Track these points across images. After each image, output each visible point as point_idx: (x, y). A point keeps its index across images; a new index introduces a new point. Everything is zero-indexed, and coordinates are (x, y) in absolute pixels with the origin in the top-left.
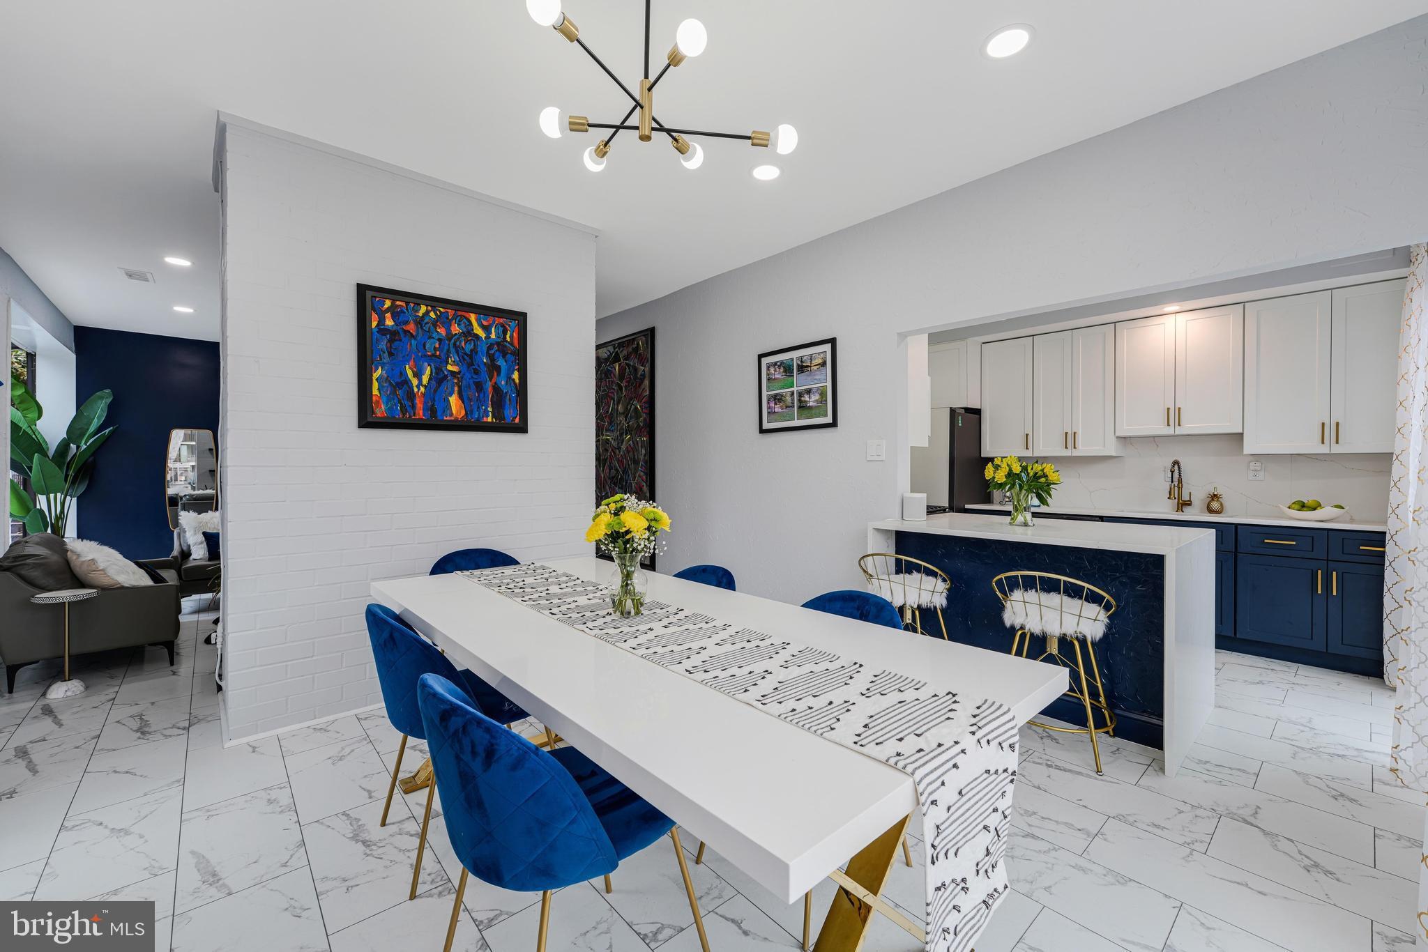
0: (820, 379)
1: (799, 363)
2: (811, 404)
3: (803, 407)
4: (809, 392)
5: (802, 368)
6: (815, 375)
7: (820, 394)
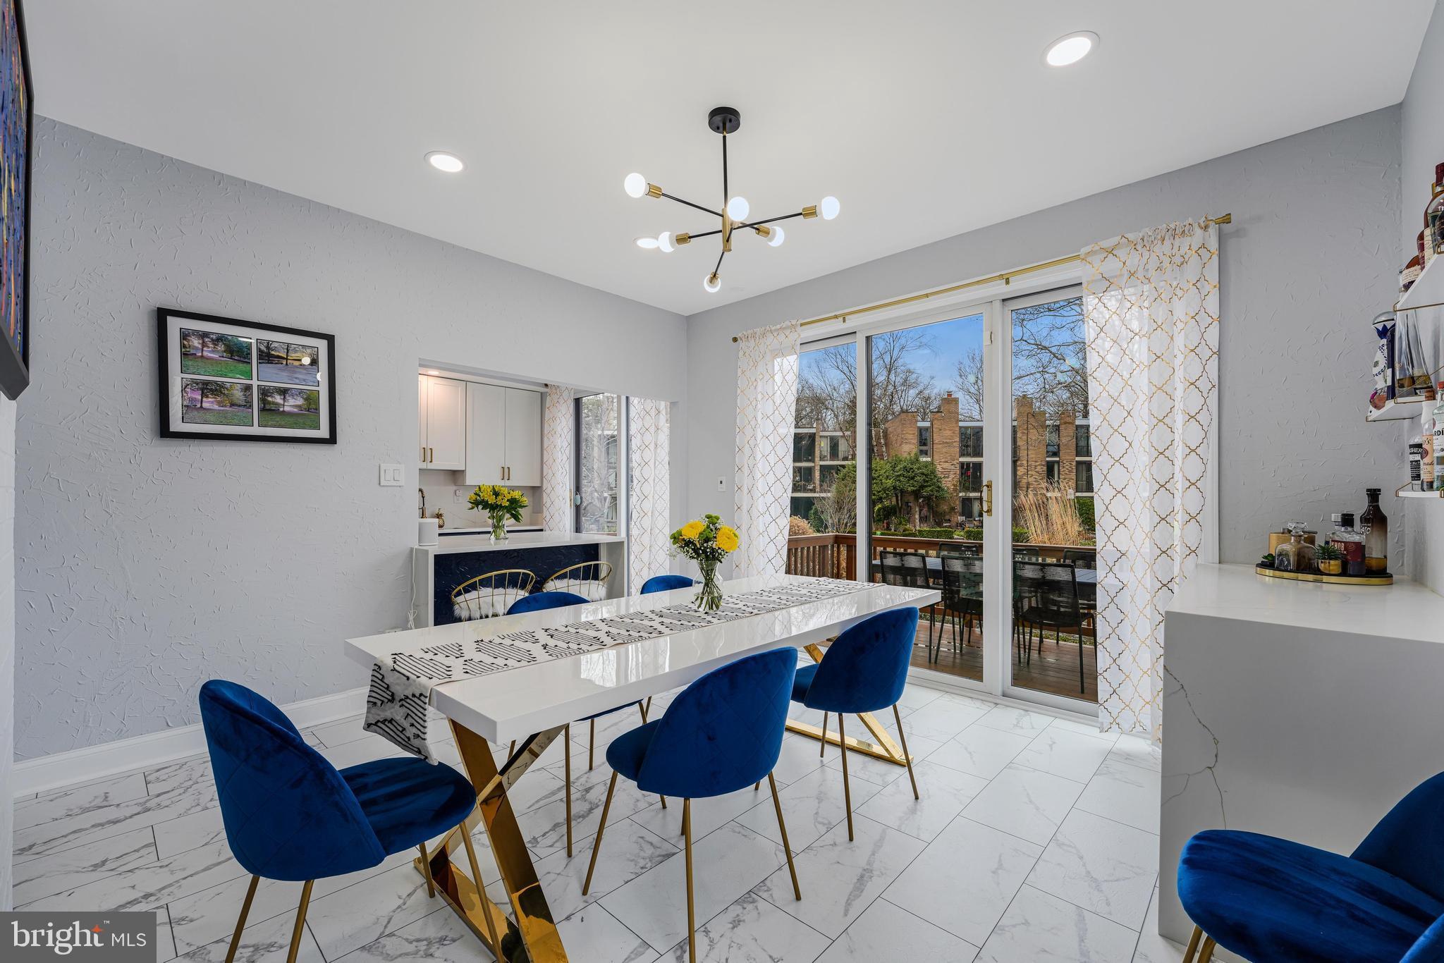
0: (304, 380)
1: (263, 348)
2: (287, 409)
3: (268, 410)
4: (284, 392)
5: (267, 356)
6: (295, 372)
7: (306, 399)
